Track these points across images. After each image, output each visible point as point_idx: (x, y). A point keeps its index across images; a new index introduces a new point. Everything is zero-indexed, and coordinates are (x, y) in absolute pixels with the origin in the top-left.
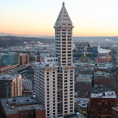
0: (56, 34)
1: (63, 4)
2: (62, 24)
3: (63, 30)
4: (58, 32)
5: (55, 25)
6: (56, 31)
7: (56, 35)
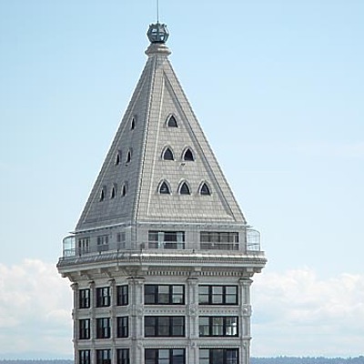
0: (82, 332)
1: (157, 37)
2: (144, 238)
3: (152, 295)
4: (104, 312)
5: (72, 245)
6: (82, 302)
7: (84, 344)
